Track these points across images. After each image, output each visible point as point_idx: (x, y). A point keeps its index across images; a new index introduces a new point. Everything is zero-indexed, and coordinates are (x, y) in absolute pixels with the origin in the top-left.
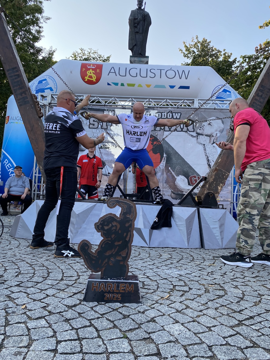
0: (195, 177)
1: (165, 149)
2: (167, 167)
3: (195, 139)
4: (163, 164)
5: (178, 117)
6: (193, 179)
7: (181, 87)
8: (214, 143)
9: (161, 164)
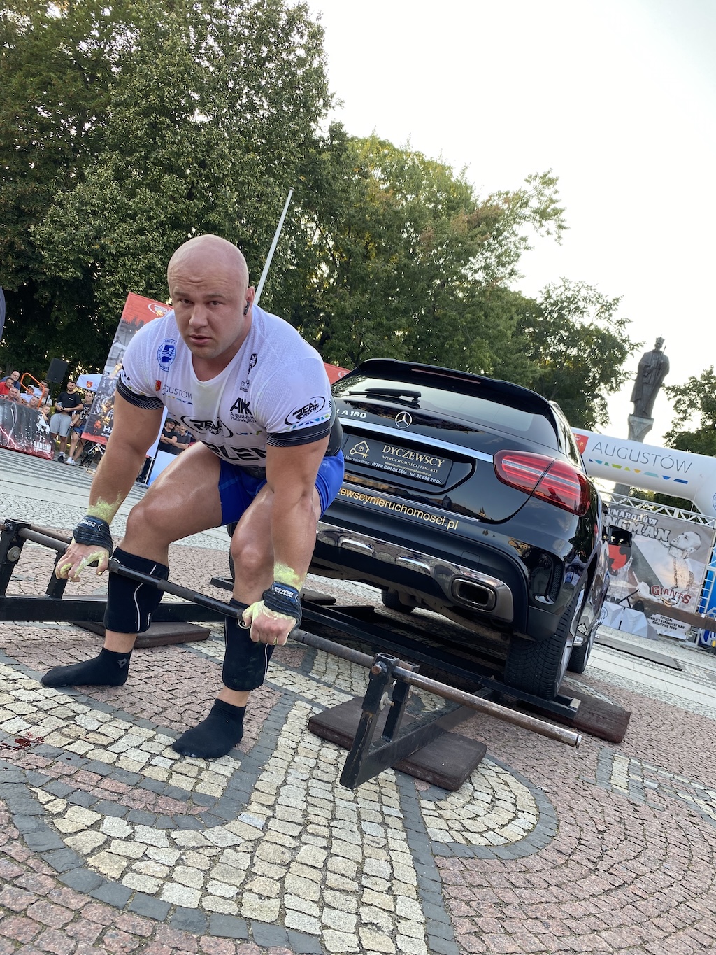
0: (658, 587)
1: (632, 552)
2: (630, 571)
3: (667, 549)
4: (628, 565)
5: (654, 524)
6: (656, 589)
7: (677, 480)
8: (686, 558)
9: (626, 566)
